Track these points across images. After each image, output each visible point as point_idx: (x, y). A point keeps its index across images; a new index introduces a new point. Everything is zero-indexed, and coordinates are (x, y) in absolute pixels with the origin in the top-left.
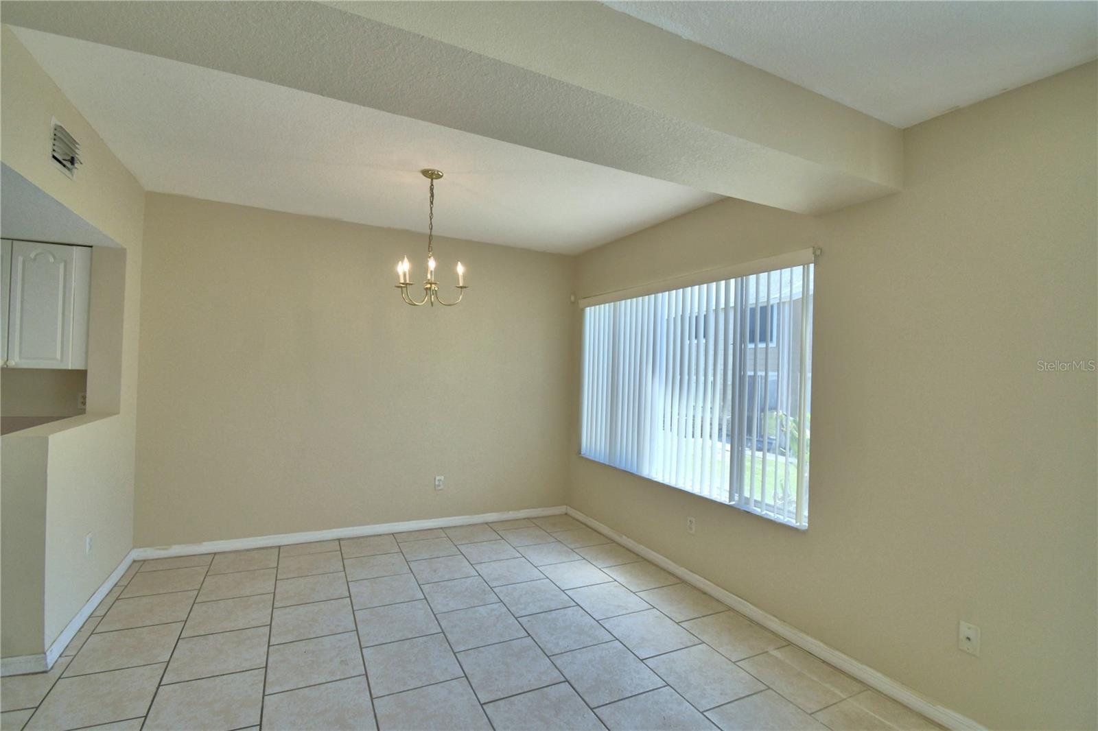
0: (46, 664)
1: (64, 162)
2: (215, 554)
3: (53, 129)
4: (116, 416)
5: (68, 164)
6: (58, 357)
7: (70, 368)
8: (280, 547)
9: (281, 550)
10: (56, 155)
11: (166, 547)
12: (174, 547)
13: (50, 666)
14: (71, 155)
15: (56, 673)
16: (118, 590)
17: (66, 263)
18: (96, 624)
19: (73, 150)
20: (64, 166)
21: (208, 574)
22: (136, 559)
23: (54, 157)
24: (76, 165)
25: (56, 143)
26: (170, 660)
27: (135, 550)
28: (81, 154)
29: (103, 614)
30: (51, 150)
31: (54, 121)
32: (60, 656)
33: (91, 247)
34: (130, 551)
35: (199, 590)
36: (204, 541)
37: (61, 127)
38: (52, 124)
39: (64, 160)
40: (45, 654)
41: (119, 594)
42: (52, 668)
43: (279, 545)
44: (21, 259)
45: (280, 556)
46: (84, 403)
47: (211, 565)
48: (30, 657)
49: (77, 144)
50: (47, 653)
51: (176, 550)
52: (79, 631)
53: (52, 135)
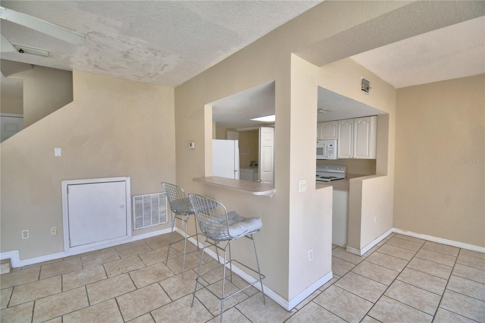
0: (360, 254)
1: (366, 90)
2: (426, 241)
3: (361, 80)
4: (386, 176)
5: (367, 90)
6: (367, 155)
7: (371, 158)
8: (460, 249)
9: (461, 250)
10: (363, 89)
11: (405, 231)
12: (408, 232)
13: (361, 255)
14: (367, 87)
15: (363, 258)
16: (386, 240)
17: (369, 122)
18: (377, 248)
19: (367, 85)
20: (366, 91)
21: (422, 247)
22: (394, 232)
23: (362, 89)
24: (369, 89)
25: (363, 85)
26: (401, 272)
27: (394, 228)
28: (371, 85)
29: (380, 246)
30: (361, 87)
31: (362, 78)
32: (365, 253)
33: (377, 115)
34: (391, 228)
35: (417, 252)
36: (422, 234)
37: (364, 79)
38: (361, 79)
39: (366, 89)
40: (360, 250)
41: (386, 241)
42: (362, 256)
43: (461, 247)
44: (356, 124)
45: (460, 252)
46: (376, 171)
47: (424, 244)
48: (356, 249)
49: (369, 82)
50: (361, 250)
51: (409, 233)
52: (372, 248)
53: (361, 82)
